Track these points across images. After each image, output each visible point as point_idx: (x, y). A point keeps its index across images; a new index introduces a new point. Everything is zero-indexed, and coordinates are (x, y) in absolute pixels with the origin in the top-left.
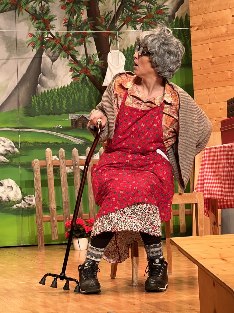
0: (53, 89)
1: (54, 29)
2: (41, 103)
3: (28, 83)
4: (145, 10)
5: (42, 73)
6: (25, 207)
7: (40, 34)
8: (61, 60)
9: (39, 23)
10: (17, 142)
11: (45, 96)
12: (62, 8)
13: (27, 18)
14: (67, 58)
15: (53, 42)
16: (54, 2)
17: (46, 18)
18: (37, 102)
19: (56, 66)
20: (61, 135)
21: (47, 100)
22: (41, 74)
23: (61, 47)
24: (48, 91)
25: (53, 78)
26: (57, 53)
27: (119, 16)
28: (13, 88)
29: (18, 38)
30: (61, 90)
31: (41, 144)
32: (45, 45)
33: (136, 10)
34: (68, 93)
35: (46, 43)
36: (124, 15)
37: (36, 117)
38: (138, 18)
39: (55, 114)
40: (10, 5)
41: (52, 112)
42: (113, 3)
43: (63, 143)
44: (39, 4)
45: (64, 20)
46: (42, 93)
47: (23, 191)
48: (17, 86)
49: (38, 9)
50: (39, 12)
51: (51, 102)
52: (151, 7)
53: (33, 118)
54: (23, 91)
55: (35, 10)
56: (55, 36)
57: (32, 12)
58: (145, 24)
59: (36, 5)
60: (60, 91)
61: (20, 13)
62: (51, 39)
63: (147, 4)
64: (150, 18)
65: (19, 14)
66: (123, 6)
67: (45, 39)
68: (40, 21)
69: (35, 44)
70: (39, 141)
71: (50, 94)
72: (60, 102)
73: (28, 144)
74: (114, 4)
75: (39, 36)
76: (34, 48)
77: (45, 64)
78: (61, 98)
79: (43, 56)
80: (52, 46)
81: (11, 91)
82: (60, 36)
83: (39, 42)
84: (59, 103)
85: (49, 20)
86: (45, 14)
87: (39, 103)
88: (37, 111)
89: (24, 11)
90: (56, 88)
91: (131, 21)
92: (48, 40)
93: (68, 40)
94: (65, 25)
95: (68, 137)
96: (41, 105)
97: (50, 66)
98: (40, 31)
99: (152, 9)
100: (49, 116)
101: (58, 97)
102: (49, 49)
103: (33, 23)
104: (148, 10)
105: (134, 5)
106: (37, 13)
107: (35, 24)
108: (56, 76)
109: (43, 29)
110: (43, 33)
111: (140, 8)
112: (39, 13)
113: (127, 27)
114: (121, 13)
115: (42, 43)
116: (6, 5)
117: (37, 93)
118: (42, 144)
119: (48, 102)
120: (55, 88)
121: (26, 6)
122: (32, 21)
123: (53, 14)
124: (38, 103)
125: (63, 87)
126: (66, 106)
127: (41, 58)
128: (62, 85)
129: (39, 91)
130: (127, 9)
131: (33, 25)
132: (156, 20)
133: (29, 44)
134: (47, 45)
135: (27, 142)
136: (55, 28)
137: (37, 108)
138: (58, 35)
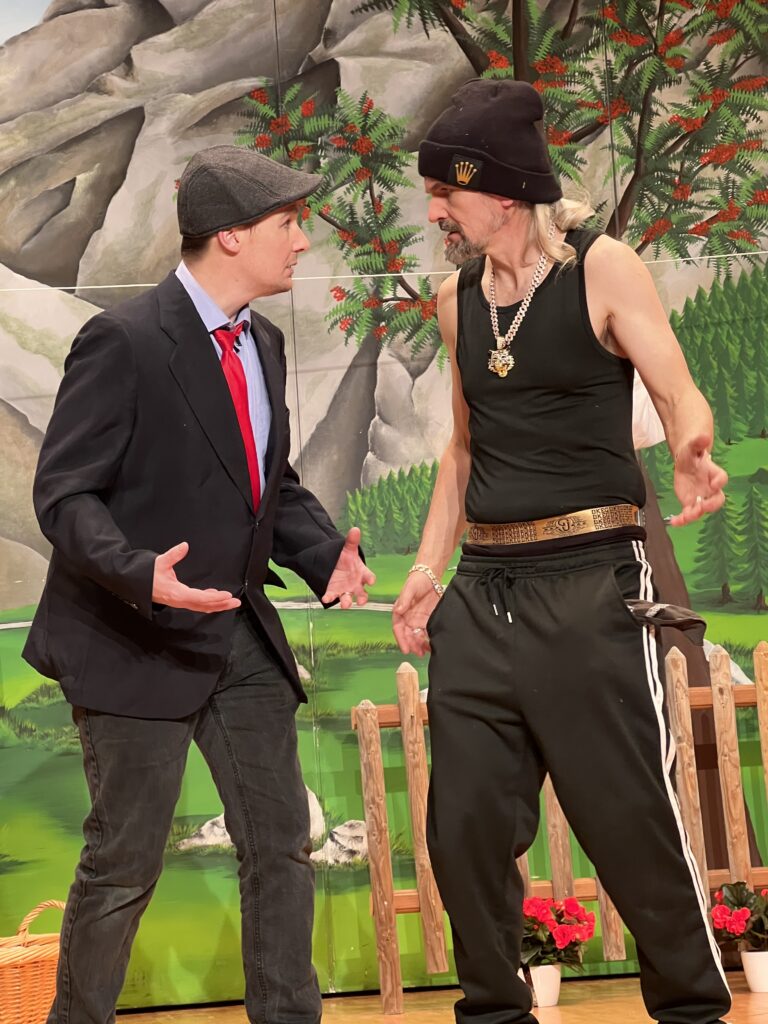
0: (417, 466)
1: (415, 269)
2: (379, 514)
3: (335, 448)
4: (716, 193)
5: (379, 414)
6: (337, 861)
7: (369, 287)
8: (441, 368)
9: (365, 253)
10: (303, 647)
11: (392, 493)
13: (327, 241)
15: (414, 312)
16: (413, 186)
17: (387, 235)
18: (367, 509)
19: (423, 390)
21: (398, 504)
22: (377, 417)
24: (401, 473)
25: (416, 430)
26: (427, 349)
27: (630, 217)
29: (299, 307)
31: (383, 651)
32: (387, 325)
33: (685, 194)
35: (388, 318)
36: (643, 213)
38: (692, 221)
42: (607, 178)
44: (364, 192)
46: (380, 480)
47: (327, 809)
49: (360, 210)
50: (363, 219)
51: (414, 509)
52: (734, 182)
54: (319, 478)
55: (352, 213)
56: (419, 292)
57: (342, 221)
58: (716, 241)
59: (355, 199)
61: (305, 223)
62: (404, 303)
63: (722, 173)
64: (734, 219)
66: (639, 184)
67: (385, 305)
68: (368, 247)
70: (374, 640)
71: (407, 483)
73: (339, 652)
74: (611, 181)
75: (368, 295)
76: (349, 334)
77: (388, 386)
79: (379, 360)
80: (410, 323)
83: (367, 313)
85: (398, 241)
86: (384, 223)
87: (372, 515)
88: (368, 540)
89: (317, 220)
90: (429, 463)
91: (670, 233)
92: (395, 305)
96: (381, 521)
97: (404, 392)
99: (739, 188)
100: (408, 555)
102: (402, 336)
103: (347, 254)
104: (724, 193)
105: (677, 178)
106: (358, 222)
107: (352, 257)
108: (426, 425)
109: (377, 270)
110: (378, 285)
111: (697, 189)
112: (365, 221)
113: (657, 253)
114: (636, 207)
115: (378, 317)
117: (364, 482)
118: (387, 649)
119: (403, 510)
120: (423, 463)
121: (323, 202)
122: (342, 248)
123: (409, 223)
124: (368, 516)
127: (374, 365)
129: (370, 473)
130: (654, 194)
131: (345, 262)
132: (752, 225)
133: (336, 322)
134: (392, 324)
135: (336, 645)
136: (419, 266)
137: (366, 533)
138: (429, 288)
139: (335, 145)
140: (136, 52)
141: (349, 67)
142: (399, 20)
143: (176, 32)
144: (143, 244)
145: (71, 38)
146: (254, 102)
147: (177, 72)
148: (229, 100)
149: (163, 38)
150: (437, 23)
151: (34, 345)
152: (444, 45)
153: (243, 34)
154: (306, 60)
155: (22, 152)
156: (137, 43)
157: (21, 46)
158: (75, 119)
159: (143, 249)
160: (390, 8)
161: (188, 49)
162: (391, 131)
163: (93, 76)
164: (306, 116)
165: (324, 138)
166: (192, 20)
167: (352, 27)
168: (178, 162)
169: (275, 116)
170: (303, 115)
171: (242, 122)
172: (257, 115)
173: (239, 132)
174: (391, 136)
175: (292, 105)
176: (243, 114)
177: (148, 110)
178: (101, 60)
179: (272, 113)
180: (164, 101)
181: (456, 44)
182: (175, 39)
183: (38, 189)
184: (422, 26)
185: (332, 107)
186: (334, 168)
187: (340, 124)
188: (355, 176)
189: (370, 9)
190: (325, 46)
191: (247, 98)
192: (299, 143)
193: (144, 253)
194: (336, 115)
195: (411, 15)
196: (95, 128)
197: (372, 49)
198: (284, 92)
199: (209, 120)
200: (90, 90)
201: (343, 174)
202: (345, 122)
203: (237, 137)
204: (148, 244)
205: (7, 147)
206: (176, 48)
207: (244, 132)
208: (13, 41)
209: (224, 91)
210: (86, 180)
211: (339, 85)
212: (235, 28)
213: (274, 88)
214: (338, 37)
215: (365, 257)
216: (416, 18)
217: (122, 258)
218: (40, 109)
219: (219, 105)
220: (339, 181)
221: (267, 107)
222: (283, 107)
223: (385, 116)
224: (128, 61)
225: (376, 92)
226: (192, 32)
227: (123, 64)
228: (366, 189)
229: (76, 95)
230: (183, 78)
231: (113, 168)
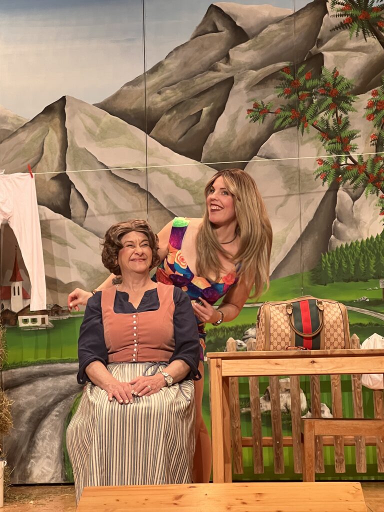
0: (354, 242)
1: (356, 150)
2: (336, 263)
3: (316, 234)
7: (334, 159)
8: (367, 197)
9: (333, 143)
11: (342, 254)
12: (369, 118)
13: (316, 138)
14: (375, 194)
15: (355, 170)
16: (356, 111)
17: (343, 135)
18: (330, 261)
19: (358, 207)
20: (367, 312)
21: (345, 259)
22: (336, 219)
23: (367, 178)
24: (346, 245)
25: (354, 225)
26: (360, 188)
28: (294, 243)
29: (302, 168)
30: (367, 244)
32: (342, 176)
34: (378, 248)
35: (343, 173)
37: (328, 286)
39: (357, 280)
40: (289, 120)
41: (352, 277)
43: (370, 324)
44: (333, 114)
45: (372, 137)
46: (337, 248)
47: (308, 398)
48: (299, 239)
49: (331, 123)
51: (352, 261)
53: (323, 286)
54: (309, 247)
55: (327, 124)
56: (357, 161)
57: (323, 128)
59: (329, 117)
60: (365, 244)
61: (305, 130)
62: (351, 166)
65: (303, 132)
67: (341, 167)
68: (334, 140)
69: (327, 175)
71: (349, 250)
72: (366, 263)
75: (334, 162)
76: (325, 181)
77: (342, 205)
78: (367, 255)
79: (338, 193)
80: (353, 176)
81: (291, 247)
82: (365, 160)
83: (333, 171)
84: (364, 263)
85: (349, 137)
86: (342, 129)
87: (333, 264)
88: (331, 276)
89: (311, 127)
90: (360, 240)
92: (346, 167)
93: (378, 167)
94: (373, 144)
95: (378, 315)
96: (336, 267)
97: (349, 207)
98: (334, 156)
100: (349, 283)
101: (362, 254)
102: (349, 181)
103: (325, 143)
106: (330, 128)
107: (327, 145)
108: (359, 223)
109: (339, 152)
110: (339, 159)
112: (333, 128)
115: (338, 172)
116: (284, 120)
117: (330, 248)
119: (347, 262)
120: (357, 240)
121: (314, 119)
122: (322, 141)
123: (354, 129)
124: (331, 264)
125: (370, 238)
126: (374, 268)
127: (335, 196)
128: (368, 234)
129: (332, 245)
131: (324, 147)
133: (318, 175)
134: (345, 176)
136: (358, 149)
137: (330, 272)
138: (362, 159)
139: (321, 93)
140: (231, 52)
141: (329, 56)
142: (352, 33)
143: (250, 42)
144: (232, 139)
145: (202, 46)
146: (284, 73)
147: (249, 61)
148: (273, 72)
149: (244, 45)
150: (370, 34)
151: (182, 185)
152: (373, 44)
153: (280, 42)
154: (308, 53)
155: (180, 98)
156: (232, 48)
157: (180, 51)
158: (203, 83)
159: (232, 141)
160: (348, 28)
161: (255, 50)
162: (347, 86)
163: (211, 64)
164: (307, 80)
165: (315, 89)
166: (257, 36)
167: (330, 38)
168: (249, 101)
169: (293, 79)
170: (306, 79)
171: (278, 83)
172: (285, 79)
173: (277, 87)
174: (347, 88)
175: (301, 74)
176: (279, 79)
177: (235, 78)
178: (216, 56)
179: (292, 78)
180: (243, 74)
181: (379, 44)
182: (249, 46)
183: (186, 115)
184: (363, 36)
185: (319, 75)
186: (320, 103)
187: (323, 83)
188: (329, 108)
189: (339, 29)
190: (318, 47)
191: (281, 71)
192: (304, 92)
193: (233, 143)
194: (322, 79)
195: (358, 31)
196: (212, 87)
197: (339, 47)
198: (297, 69)
199: (263, 82)
200: (210, 70)
201: (324, 106)
202: (325, 82)
203: (276, 89)
204: (234, 139)
205: (173, 96)
206: (249, 49)
207: (279, 87)
208: (177, 49)
209: (270, 68)
210: (207, 110)
211: (323, 64)
212: (276, 39)
213: (293, 66)
214: (324, 42)
215: (333, 145)
216: (361, 33)
217: (222, 146)
218: (188, 79)
219: (268, 75)
220: (322, 109)
221: (290, 75)
222: (297, 76)
223: (344, 79)
224: (228, 56)
225: (341, 67)
226: (257, 42)
227: (225, 58)
228: (334, 113)
229: (203, 72)
230: (252, 63)
231: (219, 105)
